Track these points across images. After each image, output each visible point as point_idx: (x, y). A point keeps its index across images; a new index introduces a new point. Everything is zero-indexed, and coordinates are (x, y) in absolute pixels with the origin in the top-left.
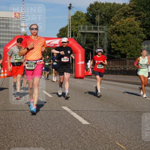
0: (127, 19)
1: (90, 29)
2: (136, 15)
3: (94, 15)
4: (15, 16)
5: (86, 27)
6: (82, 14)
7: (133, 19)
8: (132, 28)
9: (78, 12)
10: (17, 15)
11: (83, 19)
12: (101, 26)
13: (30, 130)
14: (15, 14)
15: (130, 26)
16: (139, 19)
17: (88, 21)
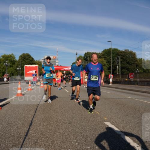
0: (101, 59)
1: (85, 63)
2: (105, 58)
3: (87, 57)
4: (54, 58)
5: (84, 62)
6: (82, 57)
7: (103, 59)
8: (103, 63)
9: (80, 56)
10: (55, 57)
11: (82, 59)
12: (90, 62)
13: (59, 106)
14: (54, 57)
15: (102, 62)
16: (106, 59)
17: (84, 59)
